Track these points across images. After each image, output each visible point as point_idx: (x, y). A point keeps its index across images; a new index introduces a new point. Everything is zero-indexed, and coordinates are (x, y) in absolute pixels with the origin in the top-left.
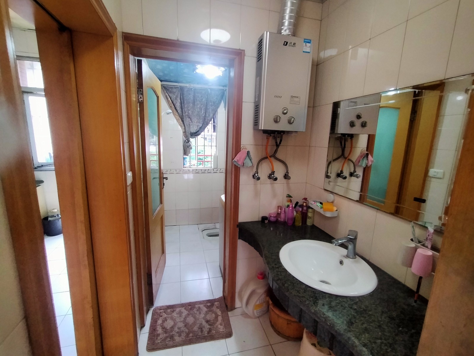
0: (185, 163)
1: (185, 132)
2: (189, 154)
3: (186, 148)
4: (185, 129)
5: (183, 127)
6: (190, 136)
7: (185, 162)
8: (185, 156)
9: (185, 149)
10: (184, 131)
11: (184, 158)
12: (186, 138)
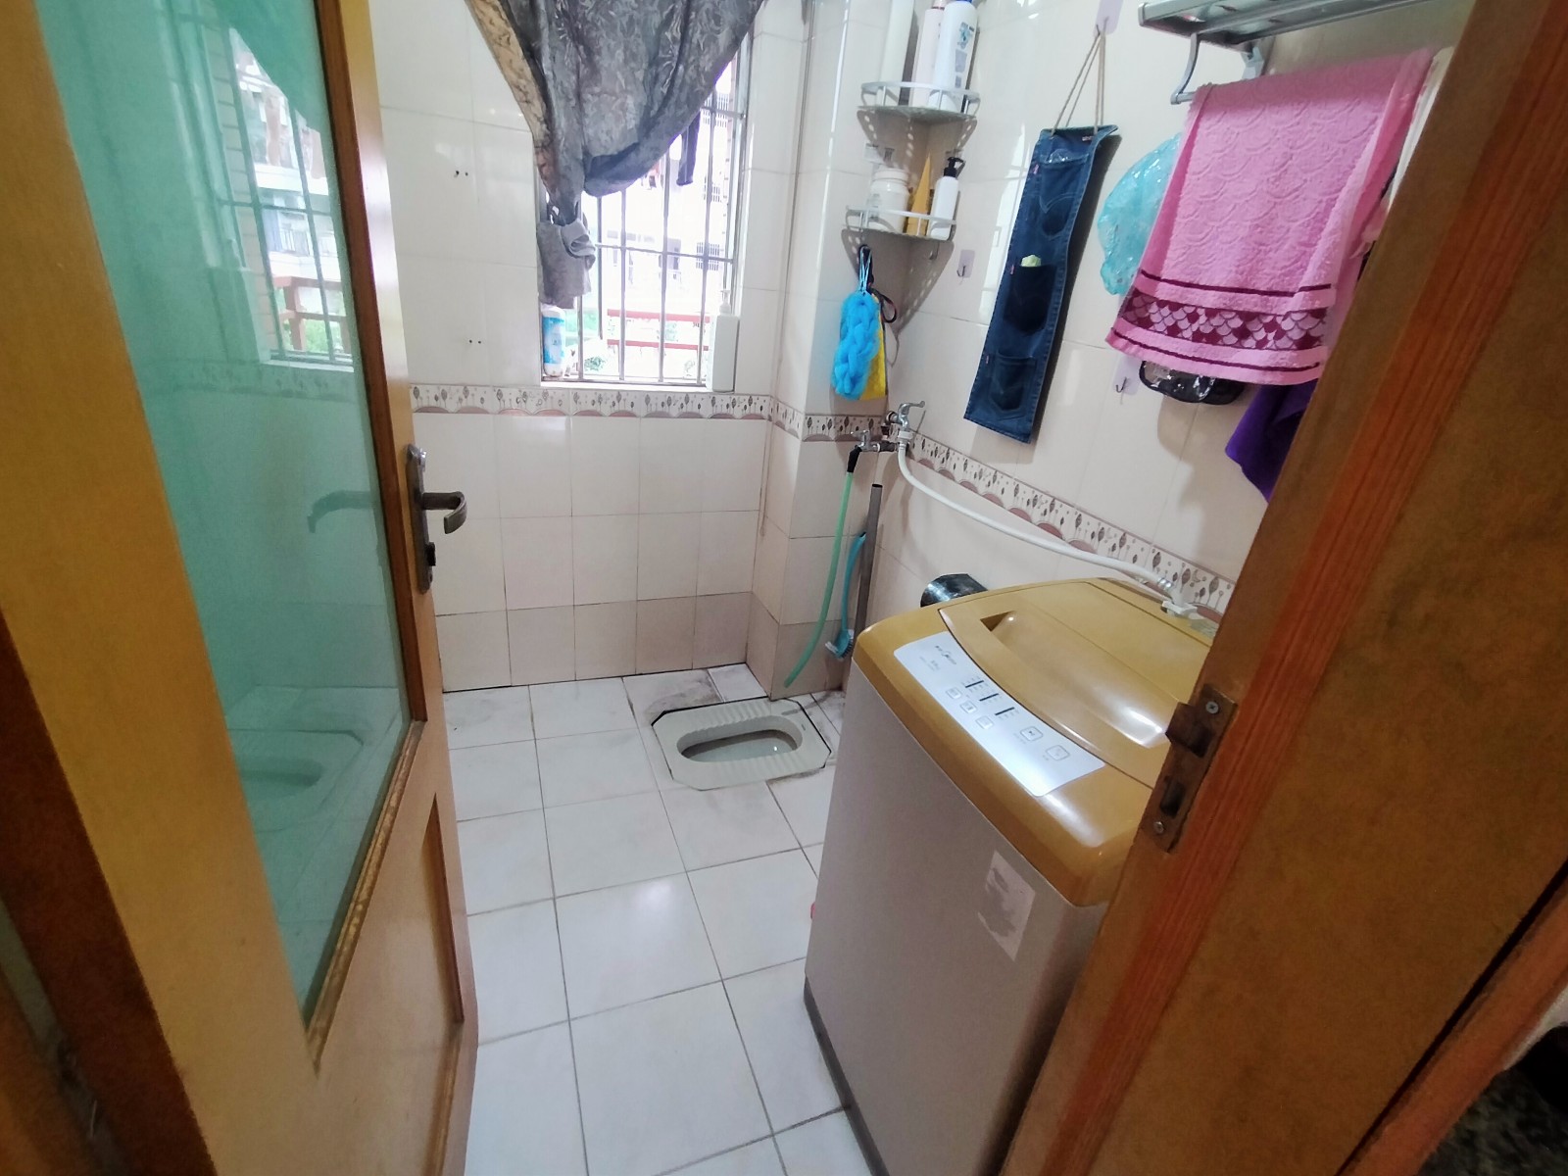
0: (552, 351)
1: (547, 146)
2: (576, 300)
3: (559, 260)
4: (548, 119)
5: (538, 107)
6: (578, 176)
7: (549, 341)
8: (552, 310)
9: (550, 261)
10: (541, 137)
11: (545, 324)
12: (552, 190)
